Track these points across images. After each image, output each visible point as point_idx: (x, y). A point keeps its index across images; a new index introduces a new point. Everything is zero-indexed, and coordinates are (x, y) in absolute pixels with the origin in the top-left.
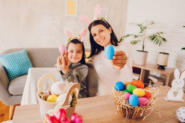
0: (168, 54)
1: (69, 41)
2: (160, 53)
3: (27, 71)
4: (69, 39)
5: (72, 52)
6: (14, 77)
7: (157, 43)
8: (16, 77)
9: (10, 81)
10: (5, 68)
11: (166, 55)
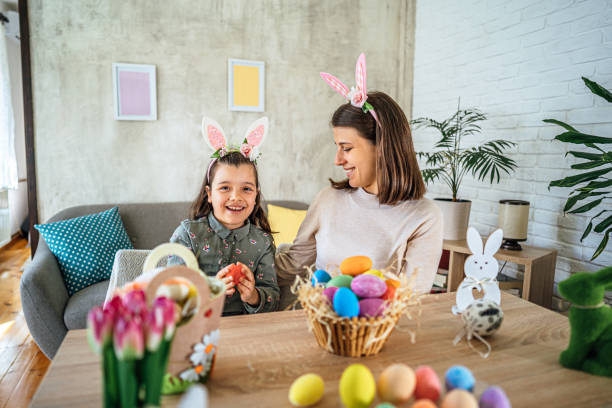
0: (526, 204)
1: (215, 159)
2: (502, 202)
3: (108, 271)
4: (217, 153)
5: (225, 188)
6: (82, 284)
7: (484, 173)
8: (87, 286)
9: (70, 296)
10: (56, 258)
11: (520, 207)
